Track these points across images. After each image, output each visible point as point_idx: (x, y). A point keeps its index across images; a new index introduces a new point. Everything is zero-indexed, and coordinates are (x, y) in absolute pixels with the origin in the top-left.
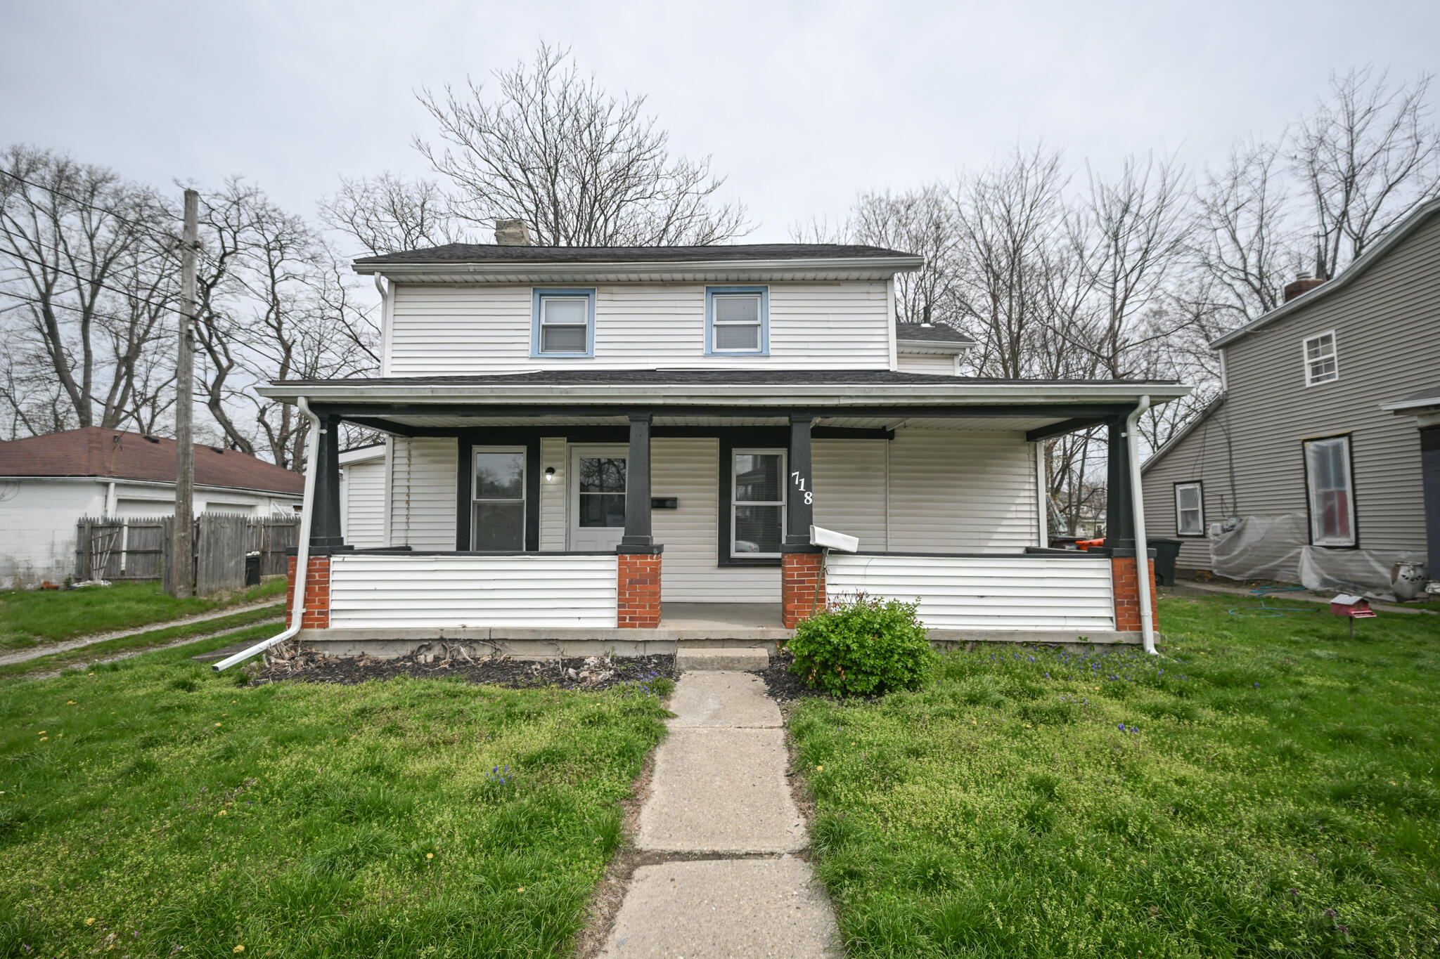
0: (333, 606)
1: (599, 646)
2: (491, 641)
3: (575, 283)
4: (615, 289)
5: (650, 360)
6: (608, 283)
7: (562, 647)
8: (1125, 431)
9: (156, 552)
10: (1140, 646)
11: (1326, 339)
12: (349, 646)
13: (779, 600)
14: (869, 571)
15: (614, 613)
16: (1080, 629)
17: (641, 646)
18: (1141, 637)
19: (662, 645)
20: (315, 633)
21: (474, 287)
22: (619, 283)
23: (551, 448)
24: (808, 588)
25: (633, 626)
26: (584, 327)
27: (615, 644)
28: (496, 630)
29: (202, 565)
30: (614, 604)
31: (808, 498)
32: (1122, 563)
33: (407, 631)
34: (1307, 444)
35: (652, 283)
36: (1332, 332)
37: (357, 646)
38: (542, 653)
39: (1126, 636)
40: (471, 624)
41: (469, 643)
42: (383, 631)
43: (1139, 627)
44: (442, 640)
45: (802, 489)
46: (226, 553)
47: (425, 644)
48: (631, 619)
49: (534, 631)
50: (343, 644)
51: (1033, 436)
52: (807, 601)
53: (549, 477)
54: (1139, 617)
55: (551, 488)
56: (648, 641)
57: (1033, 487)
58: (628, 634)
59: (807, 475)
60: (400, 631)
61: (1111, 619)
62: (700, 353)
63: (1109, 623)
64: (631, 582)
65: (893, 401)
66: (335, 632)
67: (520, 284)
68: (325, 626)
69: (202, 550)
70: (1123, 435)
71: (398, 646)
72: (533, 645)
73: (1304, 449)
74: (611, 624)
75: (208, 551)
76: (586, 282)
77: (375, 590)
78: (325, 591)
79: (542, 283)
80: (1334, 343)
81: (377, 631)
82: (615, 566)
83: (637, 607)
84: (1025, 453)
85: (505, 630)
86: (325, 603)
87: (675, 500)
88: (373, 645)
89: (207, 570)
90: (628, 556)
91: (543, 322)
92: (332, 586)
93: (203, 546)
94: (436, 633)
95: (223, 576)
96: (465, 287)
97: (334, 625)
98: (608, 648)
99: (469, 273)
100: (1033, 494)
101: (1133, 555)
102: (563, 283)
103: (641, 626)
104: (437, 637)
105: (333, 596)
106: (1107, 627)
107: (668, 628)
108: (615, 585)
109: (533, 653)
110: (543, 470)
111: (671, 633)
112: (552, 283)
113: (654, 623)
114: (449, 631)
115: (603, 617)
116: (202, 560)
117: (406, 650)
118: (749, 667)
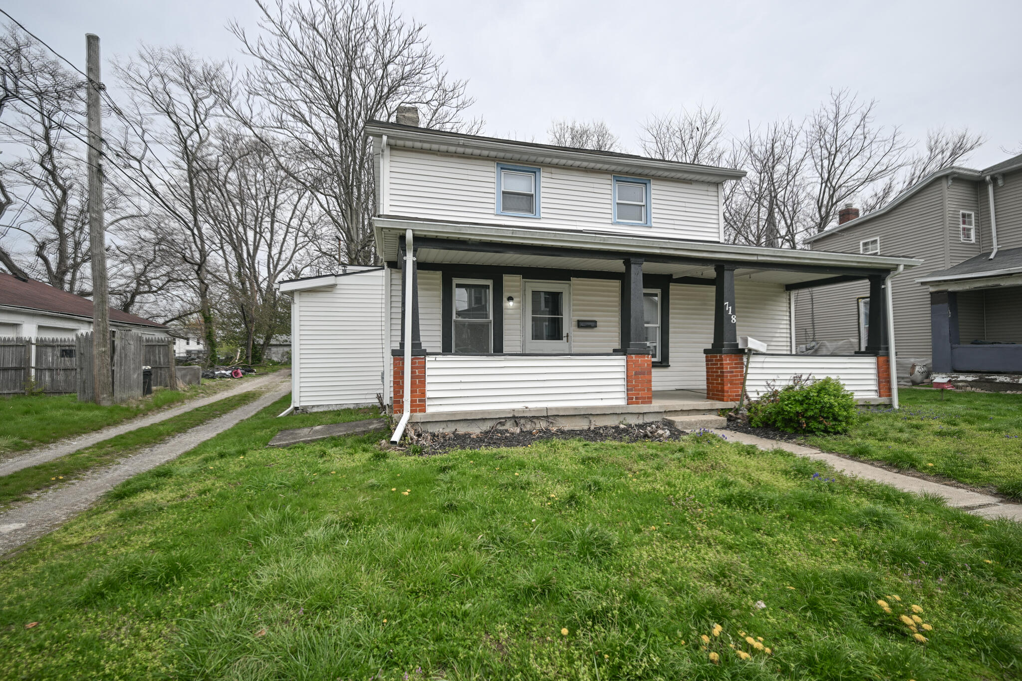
0: (429, 394)
1: (615, 417)
2: (547, 417)
3: (527, 162)
4: (553, 170)
5: (578, 223)
6: (550, 165)
7: (593, 419)
8: (884, 284)
9: (16, 369)
10: (889, 406)
11: (875, 241)
12: (444, 425)
13: (705, 387)
14: (765, 365)
15: (624, 395)
16: (864, 397)
17: (641, 416)
18: (891, 400)
19: (654, 415)
20: (419, 416)
21: (452, 156)
22: (557, 166)
23: (511, 282)
24: (735, 376)
25: (638, 403)
26: (532, 195)
27: (626, 416)
28: (551, 409)
29: (117, 376)
30: (623, 389)
31: (734, 319)
32: (882, 359)
33: (489, 412)
34: (860, 300)
35: (579, 169)
36: (878, 238)
37: (450, 424)
38: (580, 424)
39: (884, 400)
40: (531, 406)
41: (532, 419)
42: (471, 413)
43: (890, 395)
44: (514, 417)
45: (730, 313)
46: (132, 367)
47: (501, 421)
48: (637, 398)
49: (576, 408)
50: (439, 424)
51: (790, 287)
52: (735, 384)
53: (511, 303)
54: (890, 389)
55: (510, 312)
56: (645, 413)
57: (788, 318)
58: (634, 408)
59: (732, 304)
60: (483, 412)
61: (876, 391)
62: (609, 221)
63: (874, 393)
64: (636, 374)
65: (785, 260)
66: (433, 415)
67: (488, 158)
68: (424, 411)
69: (117, 364)
70: (883, 287)
71: (480, 424)
72: (573, 419)
73: (858, 303)
74: (622, 402)
75: (121, 365)
76: (534, 163)
77: (461, 382)
78: (423, 383)
79: (504, 159)
80: (878, 245)
81: (466, 413)
82: (624, 363)
83: (639, 390)
84: (784, 298)
85: (557, 409)
86: (423, 393)
87: (596, 322)
88: (462, 424)
89: (120, 382)
90: (634, 356)
91: (503, 189)
92: (428, 380)
93: (117, 360)
94: (510, 413)
95: (130, 388)
96: (446, 156)
97: (430, 410)
98: (621, 418)
99: (458, 145)
100: (788, 322)
101: (887, 355)
102: (519, 161)
103: (642, 403)
104: (511, 415)
105: (428, 387)
106: (873, 396)
107: (657, 405)
108: (624, 376)
109: (574, 424)
110: (505, 299)
111: (660, 407)
112: (511, 160)
113: (648, 400)
114: (519, 411)
115: (617, 398)
116: (117, 373)
117: (486, 426)
118: (716, 426)
